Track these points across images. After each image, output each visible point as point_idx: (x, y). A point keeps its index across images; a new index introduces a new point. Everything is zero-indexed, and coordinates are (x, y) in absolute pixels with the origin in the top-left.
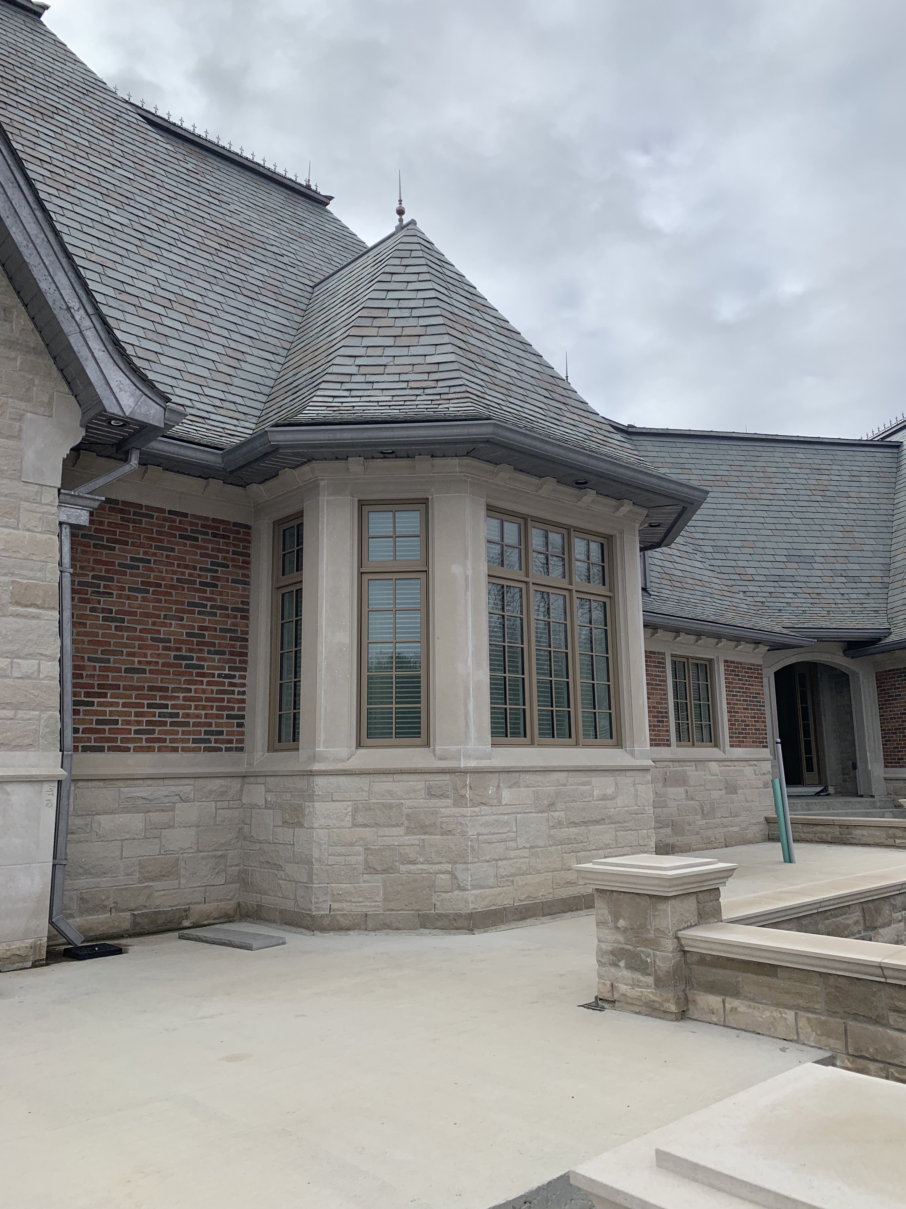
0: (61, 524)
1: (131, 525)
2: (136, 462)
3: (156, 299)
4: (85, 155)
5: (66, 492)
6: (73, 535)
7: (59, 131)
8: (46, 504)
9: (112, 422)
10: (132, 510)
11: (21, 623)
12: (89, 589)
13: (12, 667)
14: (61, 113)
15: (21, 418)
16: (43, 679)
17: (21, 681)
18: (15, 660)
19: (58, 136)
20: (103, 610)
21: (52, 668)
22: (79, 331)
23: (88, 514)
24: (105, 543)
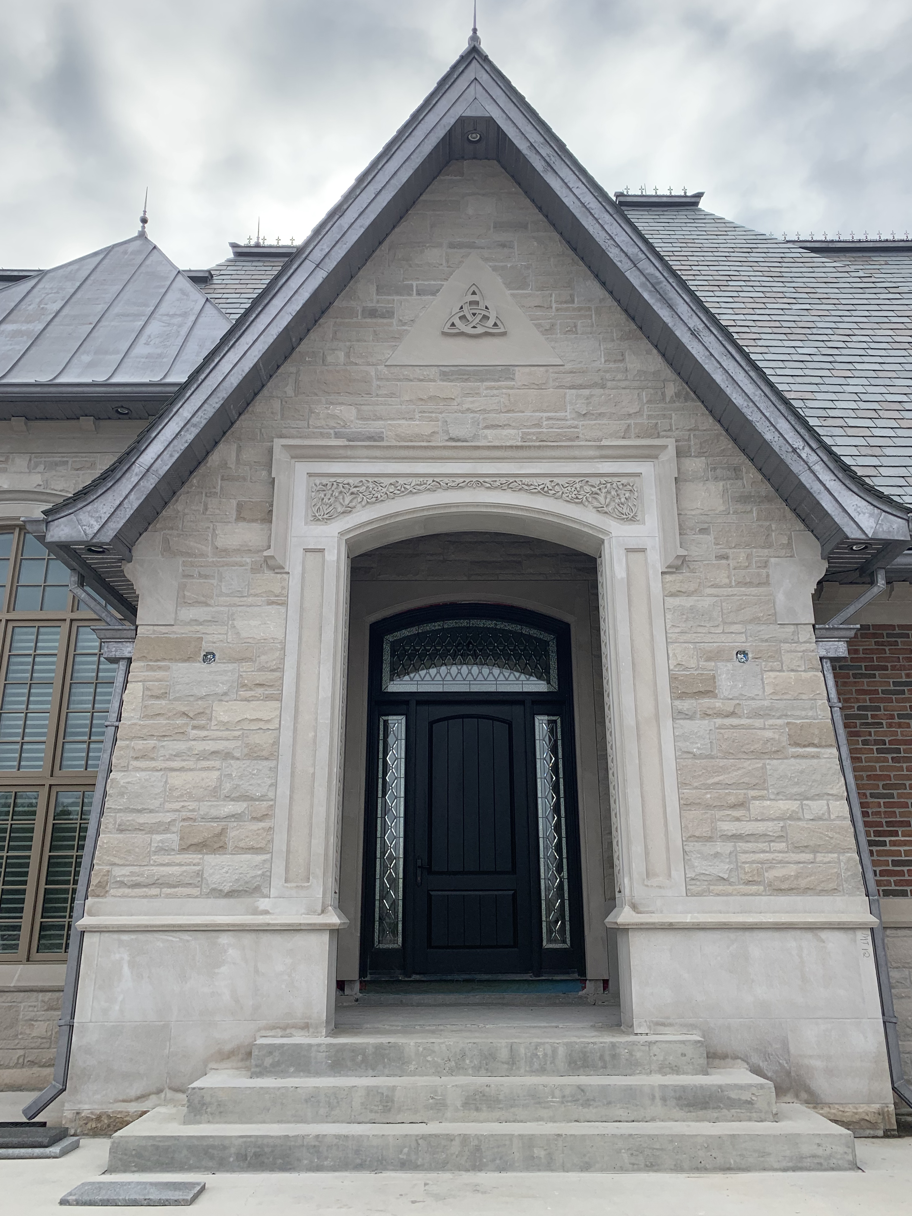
0: (821, 659)
1: (887, 648)
2: (883, 582)
3: (860, 414)
4: (762, 306)
5: (821, 626)
6: (834, 668)
7: (735, 294)
8: (804, 642)
9: (854, 548)
10: (885, 633)
11: (804, 764)
12: (857, 721)
13: (803, 810)
14: (733, 278)
15: (766, 565)
16: (834, 820)
17: (814, 823)
18: (805, 802)
19: (736, 299)
20: (876, 742)
21: (841, 808)
22: (807, 468)
23: (846, 645)
24: (864, 672)
